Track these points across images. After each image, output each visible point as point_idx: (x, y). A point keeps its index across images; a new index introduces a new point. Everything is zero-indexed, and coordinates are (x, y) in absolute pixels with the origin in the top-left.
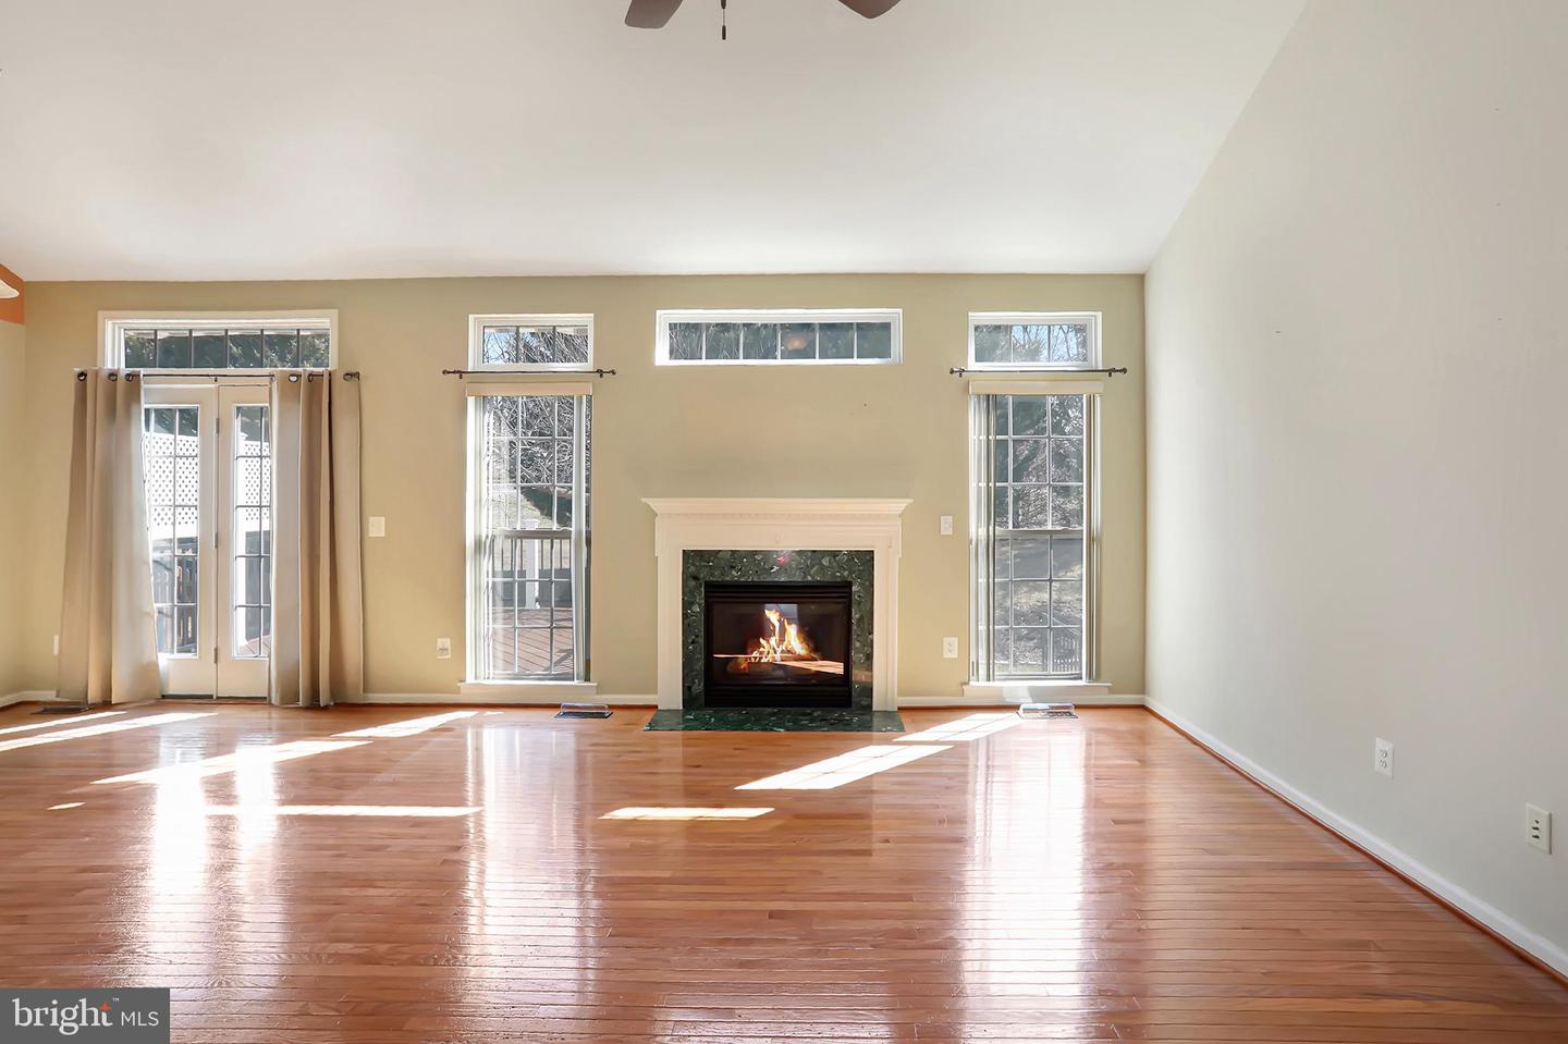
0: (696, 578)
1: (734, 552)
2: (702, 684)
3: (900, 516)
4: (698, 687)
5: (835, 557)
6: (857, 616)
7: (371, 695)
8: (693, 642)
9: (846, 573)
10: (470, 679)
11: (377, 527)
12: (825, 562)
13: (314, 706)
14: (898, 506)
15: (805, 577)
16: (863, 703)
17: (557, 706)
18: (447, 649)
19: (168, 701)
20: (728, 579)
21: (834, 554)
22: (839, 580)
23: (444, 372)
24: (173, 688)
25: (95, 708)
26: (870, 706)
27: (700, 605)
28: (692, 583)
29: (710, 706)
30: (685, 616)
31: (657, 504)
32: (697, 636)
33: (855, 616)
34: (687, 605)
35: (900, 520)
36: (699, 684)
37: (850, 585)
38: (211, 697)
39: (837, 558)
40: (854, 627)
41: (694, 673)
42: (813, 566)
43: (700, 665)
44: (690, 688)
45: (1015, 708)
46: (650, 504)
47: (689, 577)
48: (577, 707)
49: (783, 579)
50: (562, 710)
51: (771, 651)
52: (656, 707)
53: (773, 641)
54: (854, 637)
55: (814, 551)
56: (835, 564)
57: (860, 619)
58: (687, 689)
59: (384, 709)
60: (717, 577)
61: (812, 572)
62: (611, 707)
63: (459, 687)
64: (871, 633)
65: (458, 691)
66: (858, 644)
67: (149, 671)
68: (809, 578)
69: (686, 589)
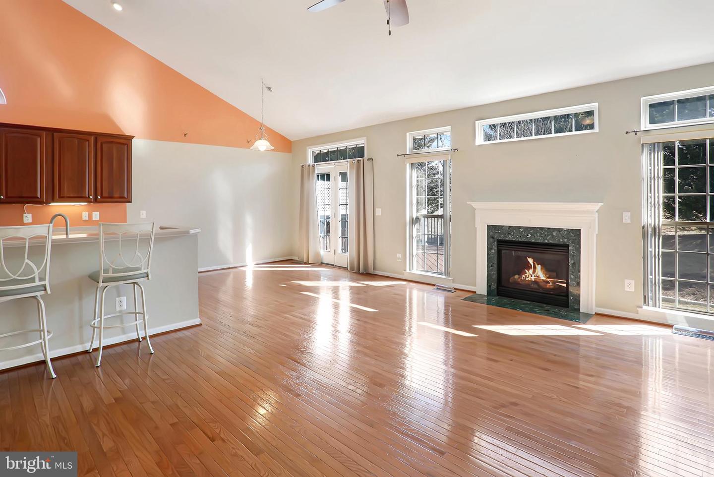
0: (493, 238)
1: (510, 227)
2: (496, 285)
3: (597, 212)
4: (494, 286)
5: (560, 231)
6: (572, 262)
7: (376, 272)
8: (492, 266)
9: (566, 240)
10: (408, 270)
11: (378, 212)
12: (554, 234)
13: (358, 273)
14: (597, 206)
15: (544, 240)
16: (576, 307)
17: (434, 285)
18: (400, 258)
19: (322, 264)
20: (507, 239)
21: (560, 230)
22: (562, 243)
23: (398, 155)
24: (324, 262)
25: (305, 263)
26: (579, 309)
27: (495, 250)
28: (492, 240)
29: (499, 296)
30: (488, 254)
31: (475, 205)
32: (493, 263)
33: (571, 262)
34: (489, 249)
35: (597, 214)
36: (494, 285)
37: (568, 246)
38: (333, 265)
39: (561, 232)
40: (570, 268)
41: (492, 280)
42: (548, 235)
43: (495, 277)
44: (490, 286)
45: (671, 326)
46: (473, 205)
47: (490, 237)
48: (442, 287)
49: (533, 241)
50: (435, 287)
51: (530, 276)
52: (476, 292)
53: (531, 271)
54: (570, 272)
55: (549, 228)
56: (560, 235)
57: (574, 264)
58: (489, 286)
59: (380, 277)
60: (502, 237)
61: (548, 238)
62: (455, 289)
63: (404, 273)
64: (580, 272)
65: (403, 274)
66: (572, 277)
67: (318, 254)
68: (546, 241)
69: (489, 243)
